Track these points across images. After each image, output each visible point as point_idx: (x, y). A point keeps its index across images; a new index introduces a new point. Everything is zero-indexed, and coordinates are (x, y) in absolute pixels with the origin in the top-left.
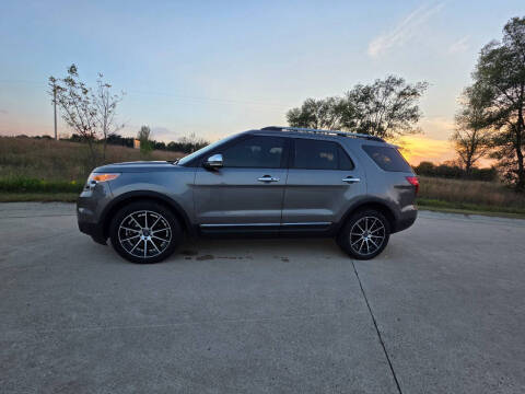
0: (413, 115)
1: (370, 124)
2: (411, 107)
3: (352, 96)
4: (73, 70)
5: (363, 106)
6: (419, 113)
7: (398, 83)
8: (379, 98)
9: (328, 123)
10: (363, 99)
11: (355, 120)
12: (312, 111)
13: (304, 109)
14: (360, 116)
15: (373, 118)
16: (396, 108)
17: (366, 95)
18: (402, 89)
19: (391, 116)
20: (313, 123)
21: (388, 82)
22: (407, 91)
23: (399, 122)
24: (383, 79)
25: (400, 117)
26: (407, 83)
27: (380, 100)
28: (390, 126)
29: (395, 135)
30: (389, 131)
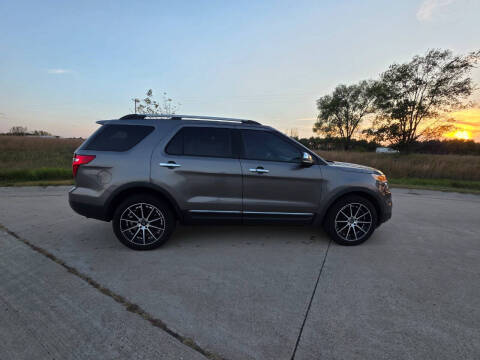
0: (464, 88)
1: (408, 103)
2: (460, 80)
3: (387, 77)
4: (150, 93)
5: (401, 85)
6: (472, 85)
7: (443, 56)
8: (420, 74)
9: (361, 107)
10: (399, 79)
11: (391, 101)
12: (344, 97)
13: (335, 96)
14: (396, 97)
15: (411, 97)
16: (440, 83)
17: (404, 73)
18: (448, 61)
19: (434, 92)
20: (345, 108)
21: (429, 56)
22: (455, 64)
23: (445, 98)
24: (423, 55)
25: (446, 93)
26: (454, 55)
27: (420, 77)
28: (433, 103)
29: (440, 112)
30: (432, 109)
